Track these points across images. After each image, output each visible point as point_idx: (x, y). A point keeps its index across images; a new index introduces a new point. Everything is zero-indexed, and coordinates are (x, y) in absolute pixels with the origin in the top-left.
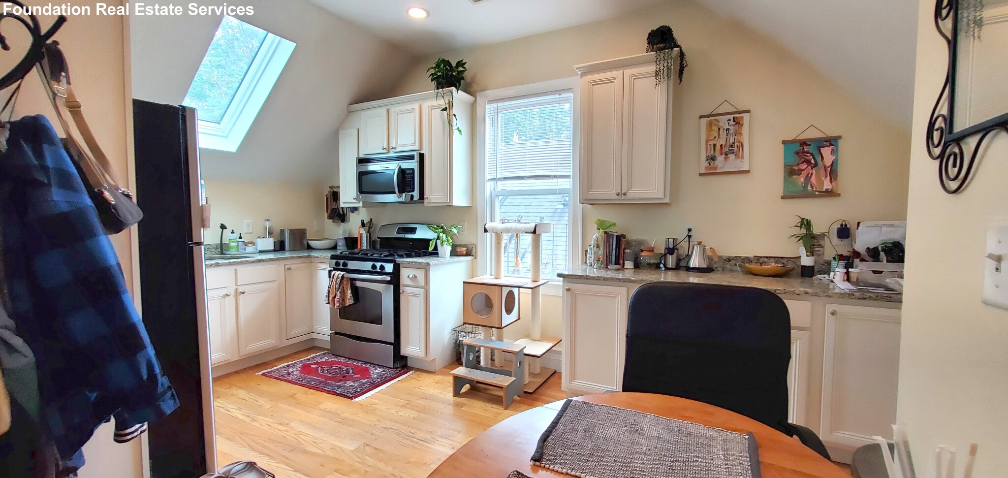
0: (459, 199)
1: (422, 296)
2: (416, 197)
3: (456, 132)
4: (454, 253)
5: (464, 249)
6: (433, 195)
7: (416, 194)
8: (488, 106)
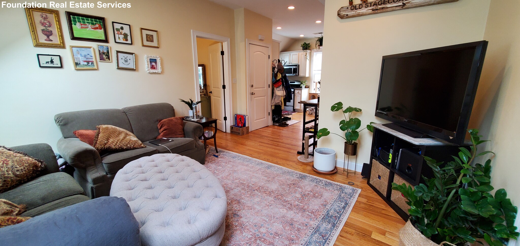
0: (307, 75)
1: (300, 96)
2: (297, 75)
3: (307, 59)
4: (305, 87)
5: (307, 87)
6: (301, 74)
7: (297, 74)
8: (314, 53)
